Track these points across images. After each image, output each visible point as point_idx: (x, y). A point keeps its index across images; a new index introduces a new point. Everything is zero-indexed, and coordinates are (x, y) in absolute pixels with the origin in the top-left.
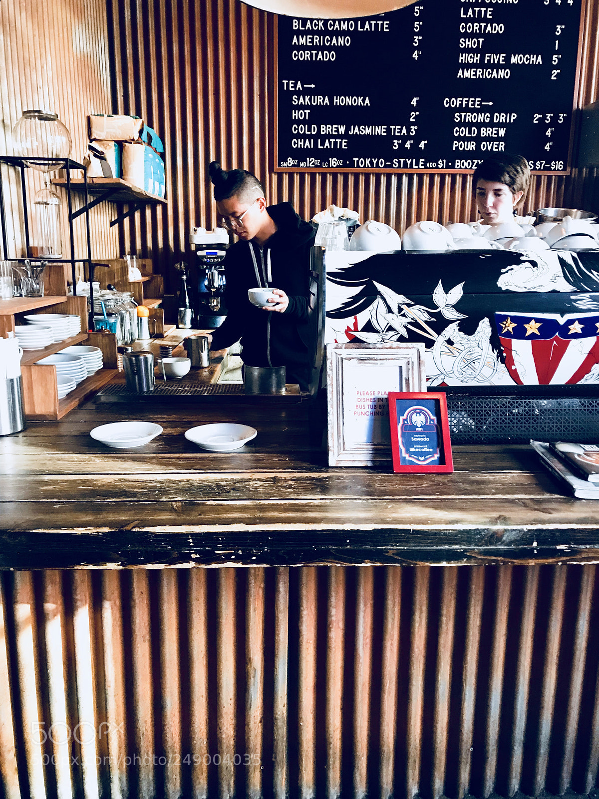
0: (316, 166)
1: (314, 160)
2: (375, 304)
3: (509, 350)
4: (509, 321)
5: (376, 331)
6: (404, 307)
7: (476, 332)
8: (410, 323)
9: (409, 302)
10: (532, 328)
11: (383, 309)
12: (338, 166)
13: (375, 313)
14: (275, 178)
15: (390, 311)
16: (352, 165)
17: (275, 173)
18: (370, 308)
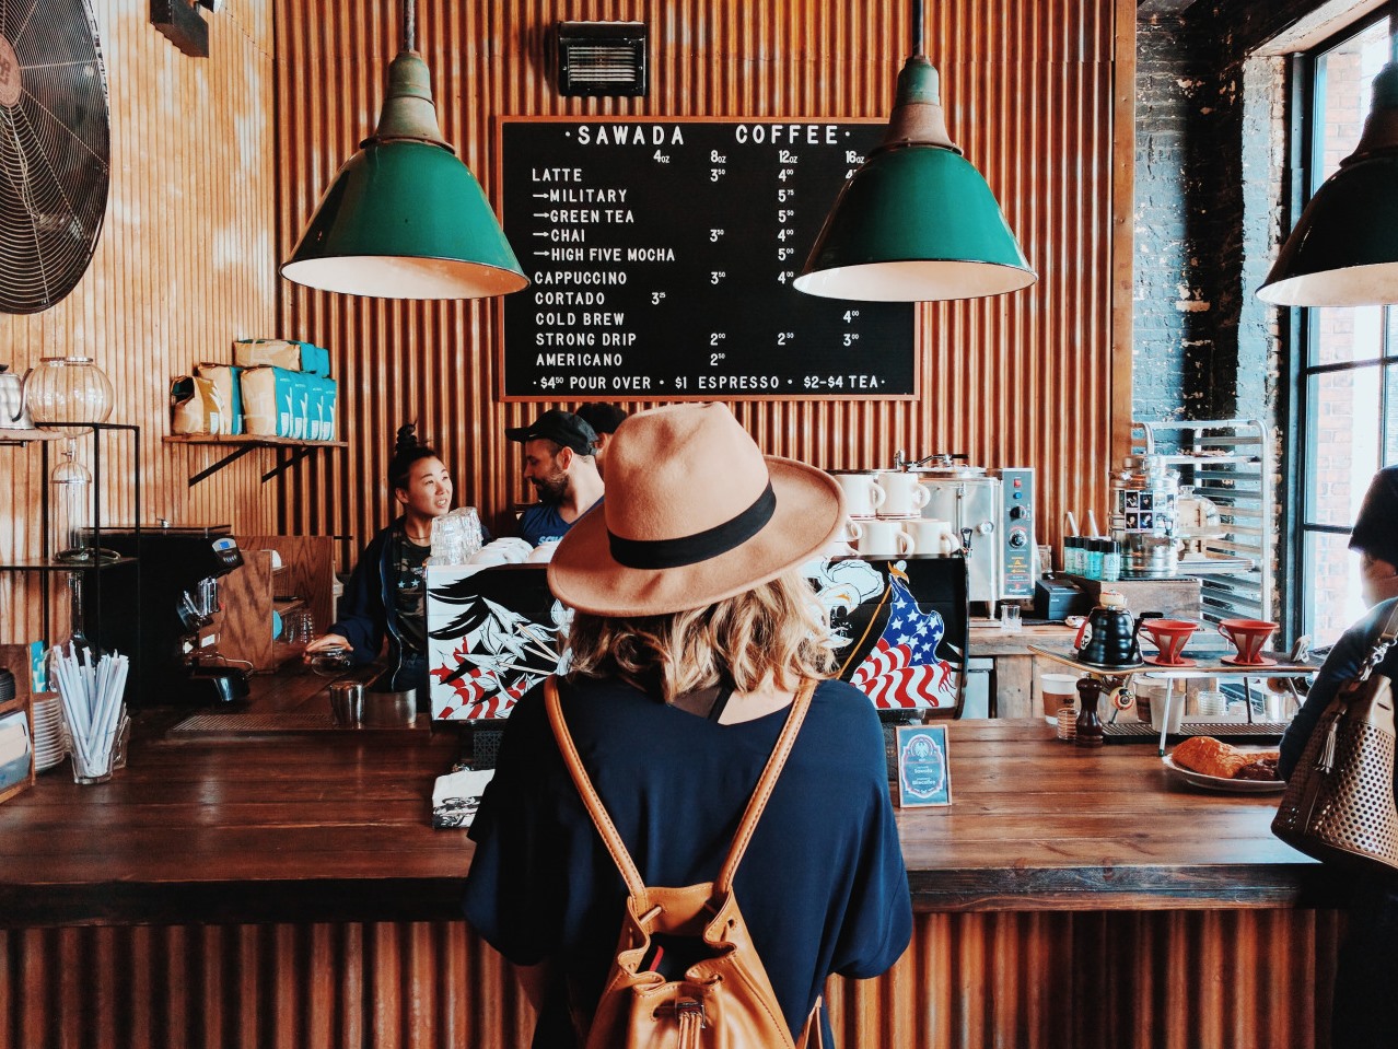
2: (486, 623)
5: (488, 653)
6: (519, 626)
8: (527, 644)
9: (525, 620)
11: (495, 628)
13: (487, 632)
15: (503, 630)
17: (502, 403)
18: (481, 627)
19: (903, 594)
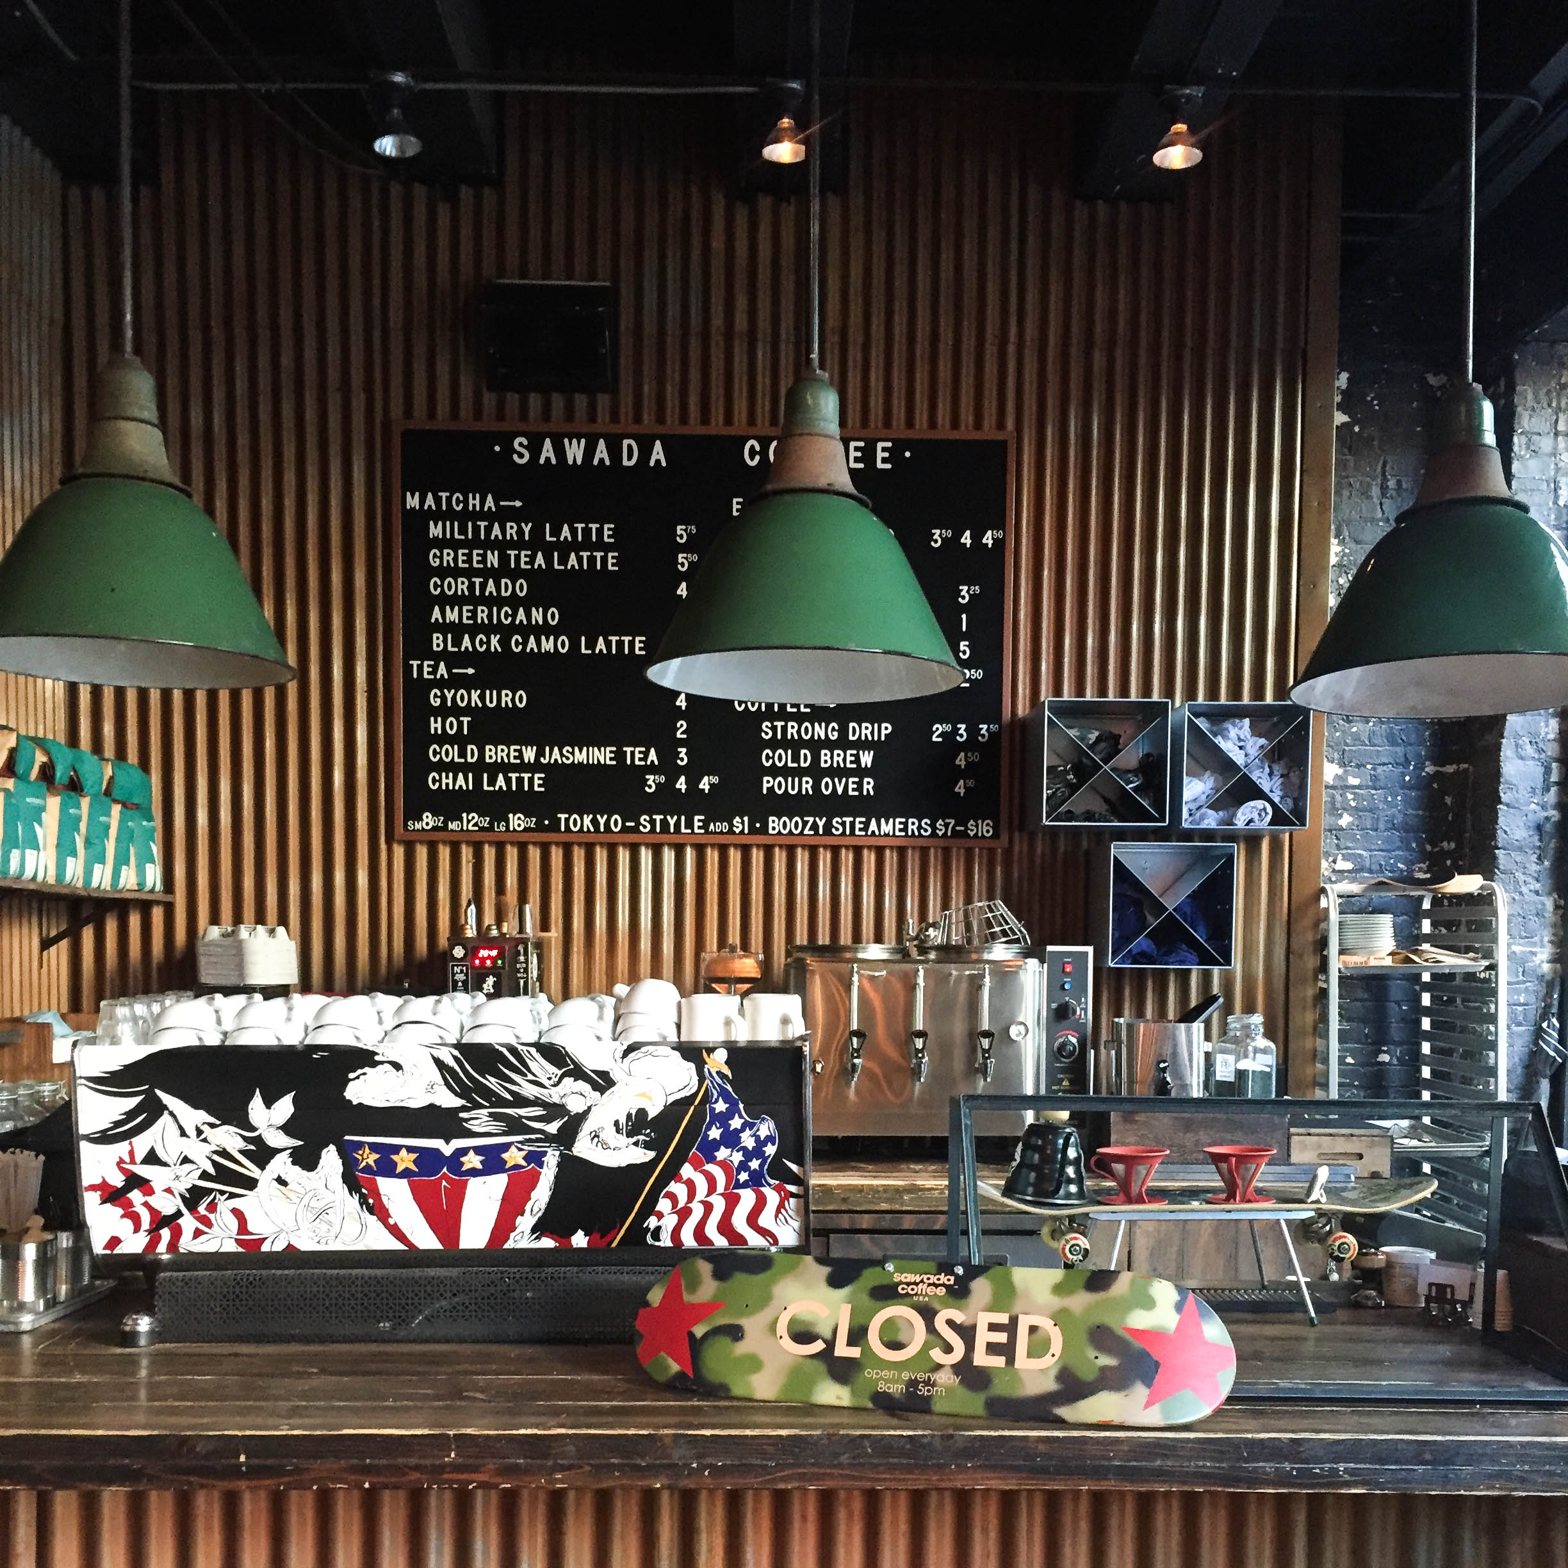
0: (482, 829)
1: (476, 816)
2: (160, 1123)
3: (376, 1194)
4: (367, 1150)
5: (164, 1164)
6: (205, 1128)
7: (319, 1166)
8: (215, 1152)
9: (212, 1120)
10: (404, 1160)
11: (172, 1131)
12: (526, 830)
13: (162, 1136)
14: (399, 851)
15: (183, 1134)
16: (555, 826)
17: (399, 842)
18: (154, 1129)
19: (724, 1094)
